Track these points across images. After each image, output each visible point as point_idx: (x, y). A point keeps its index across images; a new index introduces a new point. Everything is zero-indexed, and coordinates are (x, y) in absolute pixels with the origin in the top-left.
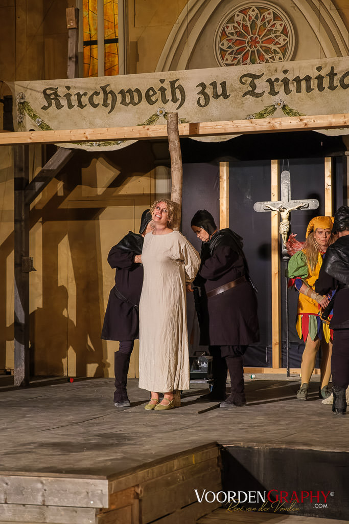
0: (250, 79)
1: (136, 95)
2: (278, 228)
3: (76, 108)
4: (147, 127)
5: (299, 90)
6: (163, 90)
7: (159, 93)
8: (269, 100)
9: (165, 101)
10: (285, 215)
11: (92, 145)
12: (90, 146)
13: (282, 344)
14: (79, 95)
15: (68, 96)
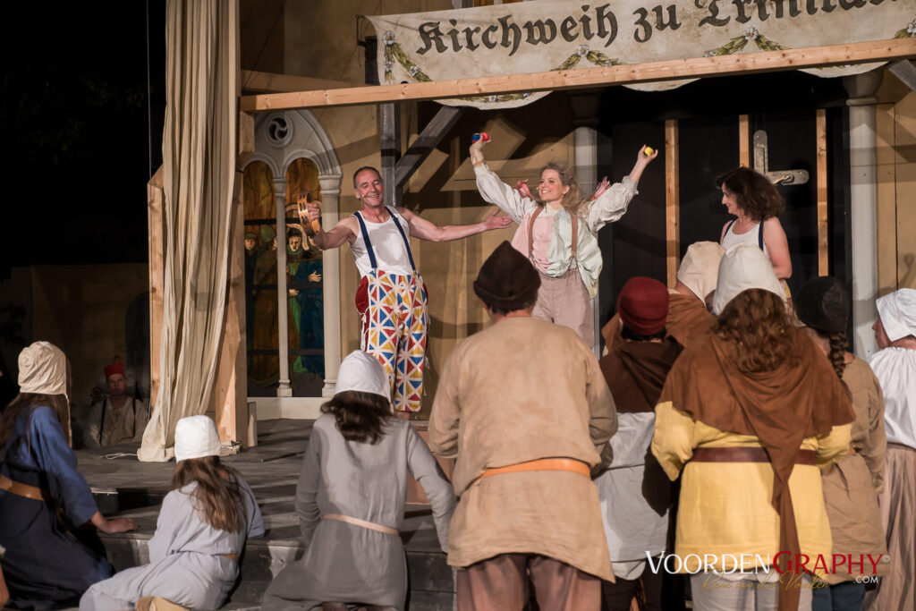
0: (709, 2)
1: (547, 28)
3: (464, 49)
4: (564, 72)
5: (779, 14)
6: (585, 20)
7: (580, 25)
8: (736, 29)
9: (588, 36)
11: (487, 101)
12: (485, 102)
15: (454, 34)
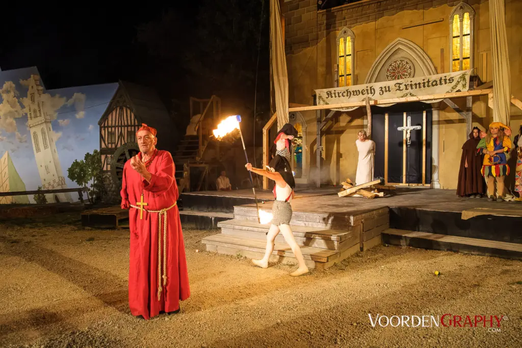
0: (398, 85)
1: (358, 92)
2: (406, 136)
3: (337, 97)
4: (361, 102)
5: (416, 88)
6: (367, 90)
7: (366, 91)
8: (405, 92)
9: (368, 94)
10: (409, 131)
12: (342, 109)
13: (406, 175)
14: (338, 93)
15: (335, 94)
